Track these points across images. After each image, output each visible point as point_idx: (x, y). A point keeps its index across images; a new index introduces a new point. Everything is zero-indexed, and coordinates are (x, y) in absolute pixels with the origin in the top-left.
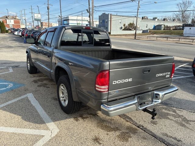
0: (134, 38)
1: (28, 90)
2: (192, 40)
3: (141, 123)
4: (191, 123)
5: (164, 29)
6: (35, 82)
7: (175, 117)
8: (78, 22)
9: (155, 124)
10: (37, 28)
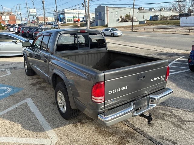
0: (131, 30)
1: (27, 95)
2: (189, 30)
3: (138, 126)
4: (187, 123)
5: (161, 20)
6: (34, 84)
7: (171, 118)
8: (75, 15)
9: (152, 126)
10: (33, 23)
